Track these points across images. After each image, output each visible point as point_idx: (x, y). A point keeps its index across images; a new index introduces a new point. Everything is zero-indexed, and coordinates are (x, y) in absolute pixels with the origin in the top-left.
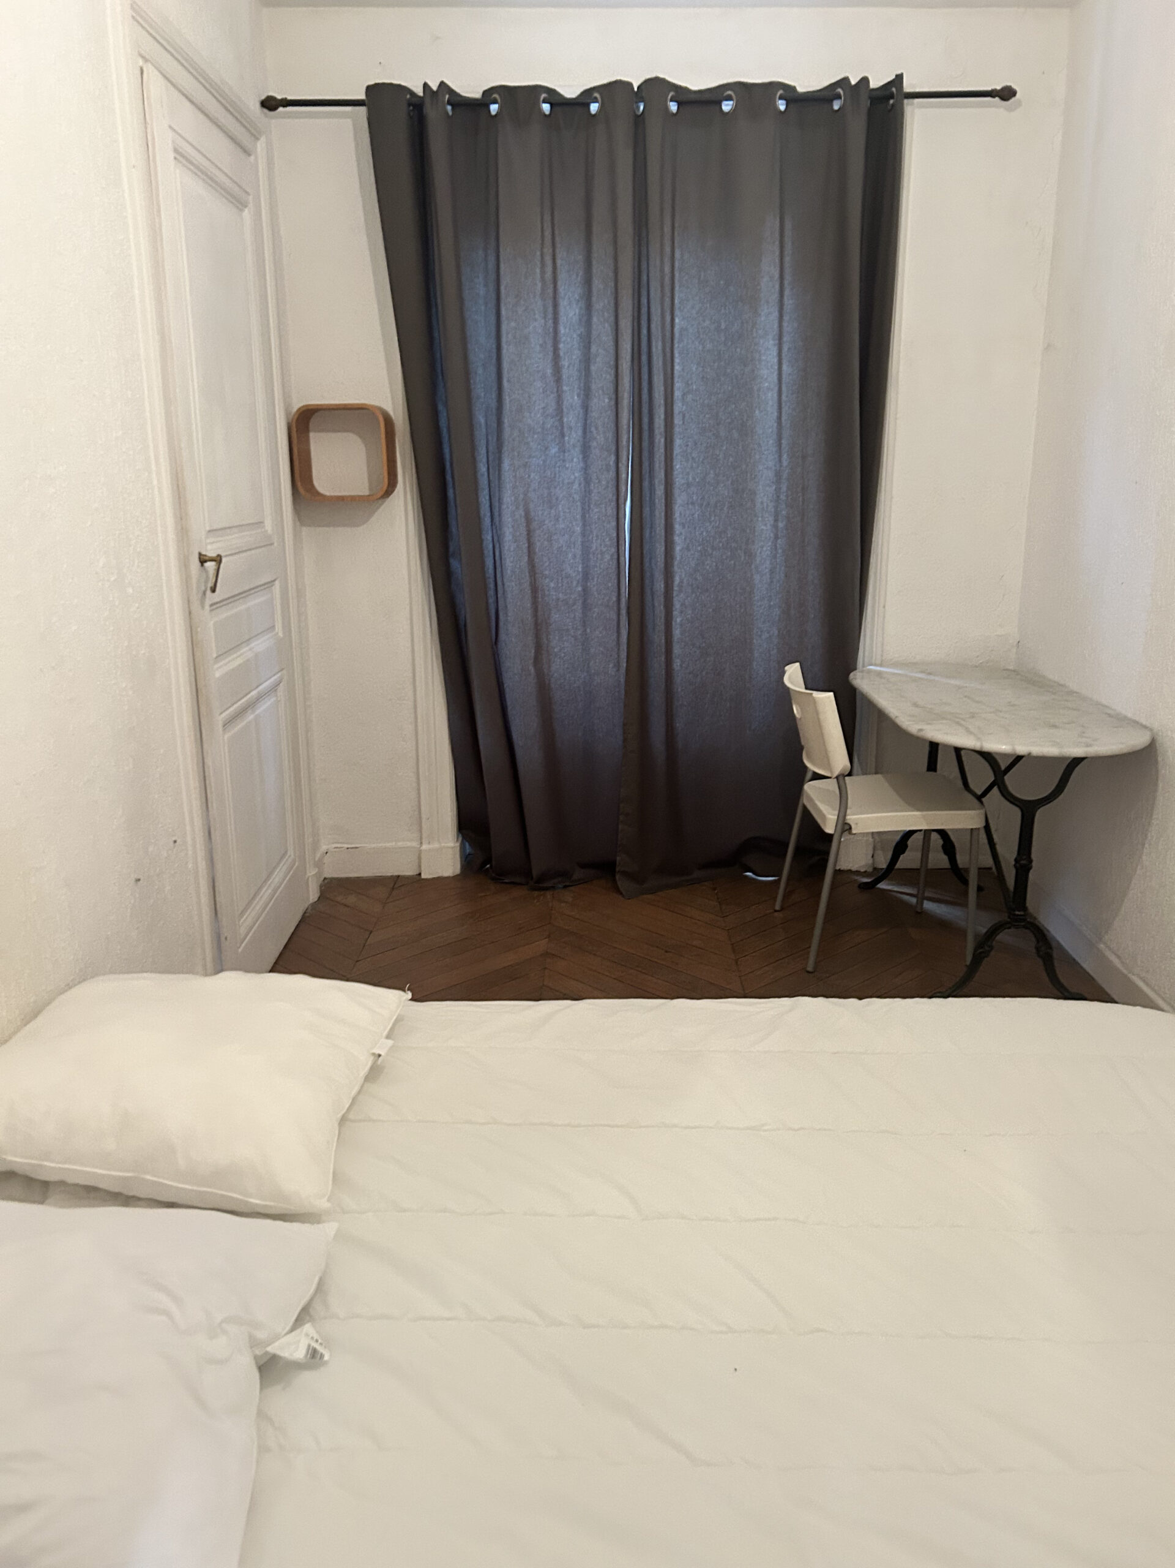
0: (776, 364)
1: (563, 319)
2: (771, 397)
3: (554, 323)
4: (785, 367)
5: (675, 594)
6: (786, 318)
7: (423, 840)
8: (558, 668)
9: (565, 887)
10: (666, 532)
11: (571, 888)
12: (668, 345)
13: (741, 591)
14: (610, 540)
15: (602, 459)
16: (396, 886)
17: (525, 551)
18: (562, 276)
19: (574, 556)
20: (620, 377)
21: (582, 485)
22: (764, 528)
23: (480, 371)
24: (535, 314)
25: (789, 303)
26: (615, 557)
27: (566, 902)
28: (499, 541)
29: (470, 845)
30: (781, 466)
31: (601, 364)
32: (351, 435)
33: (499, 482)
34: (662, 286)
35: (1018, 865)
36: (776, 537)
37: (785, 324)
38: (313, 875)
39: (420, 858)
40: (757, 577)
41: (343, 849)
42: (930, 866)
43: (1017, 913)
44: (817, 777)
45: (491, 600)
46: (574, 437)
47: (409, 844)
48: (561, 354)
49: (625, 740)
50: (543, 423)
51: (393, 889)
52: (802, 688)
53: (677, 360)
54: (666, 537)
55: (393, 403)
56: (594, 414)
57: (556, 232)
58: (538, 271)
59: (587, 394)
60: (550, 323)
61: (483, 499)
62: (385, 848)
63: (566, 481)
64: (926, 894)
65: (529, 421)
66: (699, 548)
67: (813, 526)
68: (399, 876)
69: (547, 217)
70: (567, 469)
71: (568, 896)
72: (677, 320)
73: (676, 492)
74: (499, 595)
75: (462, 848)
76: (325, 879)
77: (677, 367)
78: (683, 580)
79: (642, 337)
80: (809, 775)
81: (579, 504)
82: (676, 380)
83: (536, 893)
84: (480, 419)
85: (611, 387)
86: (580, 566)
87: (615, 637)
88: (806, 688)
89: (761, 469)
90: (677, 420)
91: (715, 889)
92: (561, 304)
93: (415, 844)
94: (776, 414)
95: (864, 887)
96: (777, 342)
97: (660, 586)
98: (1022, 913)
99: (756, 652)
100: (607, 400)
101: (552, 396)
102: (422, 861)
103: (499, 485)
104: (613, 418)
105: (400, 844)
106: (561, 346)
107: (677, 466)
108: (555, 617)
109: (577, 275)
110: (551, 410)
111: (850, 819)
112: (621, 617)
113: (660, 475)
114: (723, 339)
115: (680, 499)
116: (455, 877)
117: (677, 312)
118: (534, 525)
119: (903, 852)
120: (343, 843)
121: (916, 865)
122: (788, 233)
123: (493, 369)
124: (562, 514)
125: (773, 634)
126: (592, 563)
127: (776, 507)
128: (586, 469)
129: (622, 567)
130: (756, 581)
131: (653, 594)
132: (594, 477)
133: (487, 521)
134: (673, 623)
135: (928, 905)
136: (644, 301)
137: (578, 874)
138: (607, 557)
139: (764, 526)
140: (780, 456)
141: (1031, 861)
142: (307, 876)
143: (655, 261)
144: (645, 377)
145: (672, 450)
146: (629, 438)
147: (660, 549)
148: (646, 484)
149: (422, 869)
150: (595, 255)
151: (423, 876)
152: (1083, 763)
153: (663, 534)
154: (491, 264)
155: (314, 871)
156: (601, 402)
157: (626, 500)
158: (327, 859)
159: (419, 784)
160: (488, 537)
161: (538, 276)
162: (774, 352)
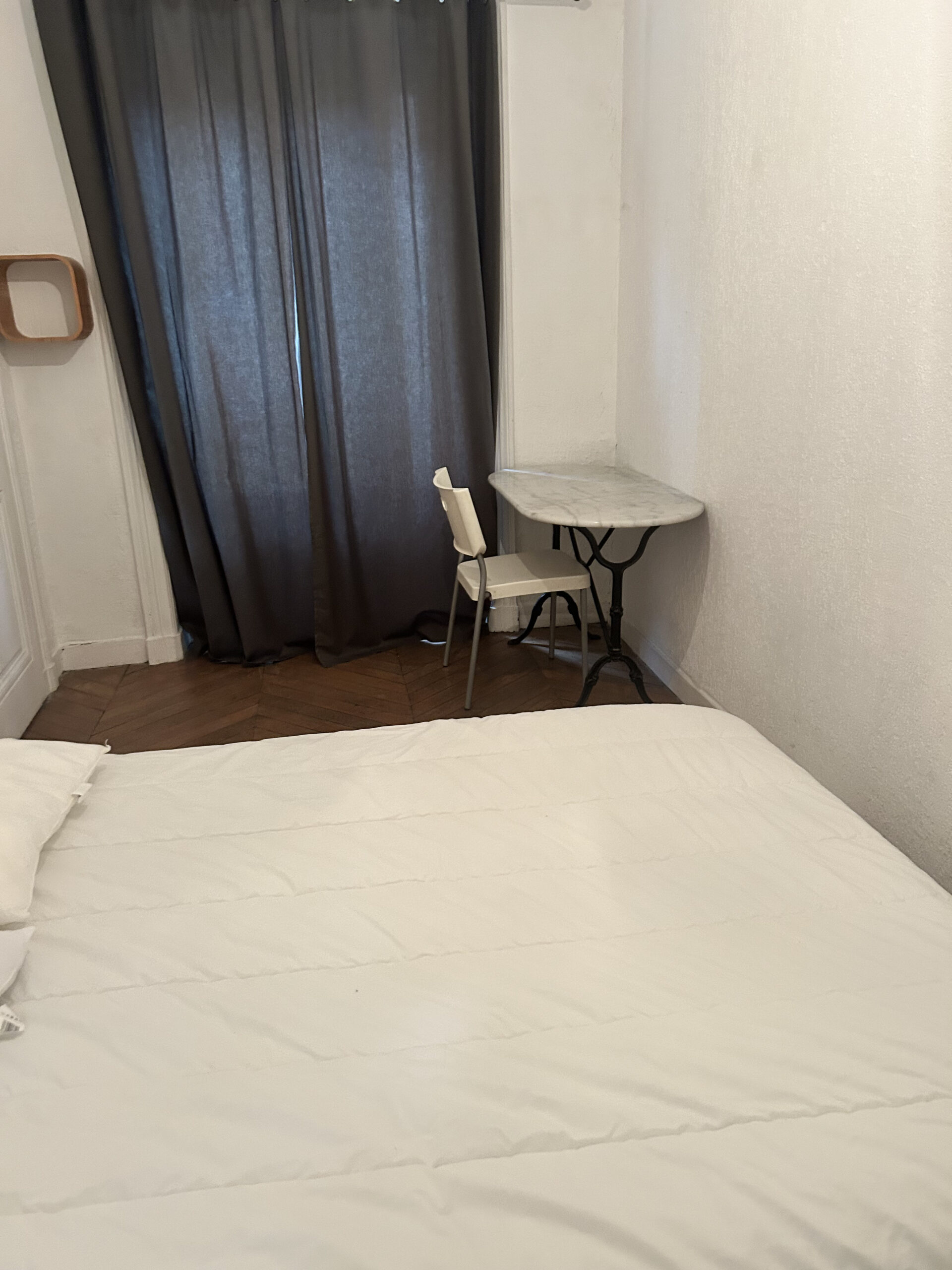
0: (411, 219)
1: (226, 180)
2: (409, 246)
3: (218, 183)
4: (417, 223)
5: (344, 414)
6: (416, 181)
7: (148, 634)
8: (251, 482)
9: (275, 662)
10: (331, 361)
11: (279, 663)
12: (318, 203)
13: (397, 410)
14: (284, 369)
15: (271, 300)
16: (128, 672)
17: (211, 380)
18: (222, 142)
19: (256, 384)
20: (280, 232)
21: (257, 324)
22: (412, 357)
23: (158, 226)
24: (200, 175)
25: (417, 168)
26: (290, 384)
27: (275, 675)
28: (188, 373)
29: (191, 635)
30: (421, 306)
31: (262, 218)
32: (46, 283)
33: (183, 322)
34: (309, 152)
35: (612, 613)
36: (423, 365)
37: (415, 186)
38: (50, 669)
39: (146, 648)
40: (409, 399)
41: (77, 645)
42: (558, 623)
43: (614, 650)
44: (467, 558)
45: (186, 425)
46: (246, 282)
47: (136, 637)
48: (228, 210)
49: (313, 538)
50: (218, 271)
51: (124, 675)
52: (449, 487)
53: (328, 217)
54: (331, 365)
55: (83, 256)
56: (261, 263)
57: (213, 102)
58: (199, 136)
59: (253, 245)
60: (215, 182)
61: (172, 339)
62: (116, 642)
63: (243, 321)
64: (557, 644)
65: (205, 269)
66: (361, 375)
67: (452, 354)
68: (129, 665)
69: (203, 90)
70: (243, 310)
71: (277, 669)
72: (324, 182)
73: (338, 328)
74: (193, 420)
75: (184, 638)
76: (64, 672)
77: (328, 223)
78: (350, 402)
79: (296, 196)
80: (461, 558)
81: (255, 340)
82: (328, 233)
83: (249, 670)
84: (161, 267)
85: (272, 239)
86: (262, 393)
87: (296, 452)
88: (453, 487)
89: (405, 308)
90: (332, 268)
91: (397, 654)
92: (224, 166)
93: (141, 637)
94: (413, 262)
95: (513, 643)
96: (409, 201)
97: (330, 407)
98: (617, 650)
99: (414, 461)
100: (270, 251)
101: (223, 247)
102: (149, 651)
103: (183, 325)
104: (277, 265)
105: (127, 638)
106: (227, 203)
107: (336, 307)
108: (244, 436)
109: (235, 142)
110: (223, 259)
111: (489, 589)
112: (300, 434)
113: (321, 314)
114: (365, 198)
115: (341, 337)
116: (179, 663)
117: (324, 175)
118: (217, 359)
119: (539, 614)
120: (78, 640)
121: (547, 624)
122: (411, 107)
123: (168, 223)
124: (242, 349)
125: (427, 445)
126: (270, 390)
127: (421, 340)
128: (258, 310)
129: (296, 393)
130: (410, 402)
131: (325, 414)
132: (266, 316)
133: (176, 355)
134: (345, 439)
135: (558, 653)
136: (294, 164)
137: (286, 651)
138: (284, 384)
139: (413, 357)
140: (420, 297)
141: (622, 610)
142: (44, 670)
143: (300, 130)
144: (301, 230)
145: (330, 293)
146: (292, 282)
147: (327, 376)
148: (311, 321)
149: (150, 658)
150: (248, 123)
151: (151, 663)
152: (655, 531)
153: (329, 363)
154: (157, 131)
155: (51, 665)
156: (265, 252)
157: (294, 336)
158: (64, 655)
159: (139, 586)
160: (178, 370)
161: (200, 141)
162: (408, 210)
